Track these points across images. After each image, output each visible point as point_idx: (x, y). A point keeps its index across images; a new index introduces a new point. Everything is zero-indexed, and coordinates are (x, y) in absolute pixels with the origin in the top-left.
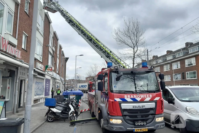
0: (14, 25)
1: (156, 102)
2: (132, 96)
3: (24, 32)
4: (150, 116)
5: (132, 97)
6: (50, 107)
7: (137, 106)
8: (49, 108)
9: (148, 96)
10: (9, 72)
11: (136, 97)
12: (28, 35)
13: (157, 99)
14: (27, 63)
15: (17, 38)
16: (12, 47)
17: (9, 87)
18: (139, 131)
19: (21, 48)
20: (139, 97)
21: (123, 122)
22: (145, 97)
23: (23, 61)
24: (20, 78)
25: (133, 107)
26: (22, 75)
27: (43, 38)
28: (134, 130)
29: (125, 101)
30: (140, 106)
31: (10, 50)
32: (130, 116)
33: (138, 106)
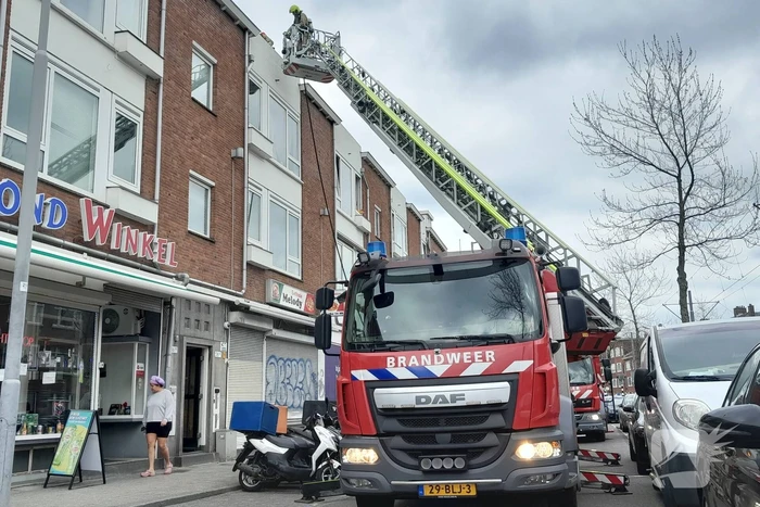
0: (143, 155)
1: (515, 380)
2: (414, 357)
3: (191, 172)
4: (491, 439)
5: (414, 361)
6: (251, 434)
7: (433, 396)
8: (248, 438)
9: (477, 357)
10: (138, 319)
11: (429, 362)
12: (213, 184)
13: (521, 366)
14: (219, 284)
15: (157, 197)
16: (133, 232)
17: (144, 372)
18: (442, 494)
19: (182, 233)
20: (439, 359)
21: (380, 457)
22: (466, 361)
23: (187, 275)
24: (186, 340)
25: (418, 399)
26: (198, 327)
27: (300, 186)
28: (421, 487)
29: (387, 379)
30: (443, 397)
31: (123, 238)
32: (406, 436)
33: (437, 398)
